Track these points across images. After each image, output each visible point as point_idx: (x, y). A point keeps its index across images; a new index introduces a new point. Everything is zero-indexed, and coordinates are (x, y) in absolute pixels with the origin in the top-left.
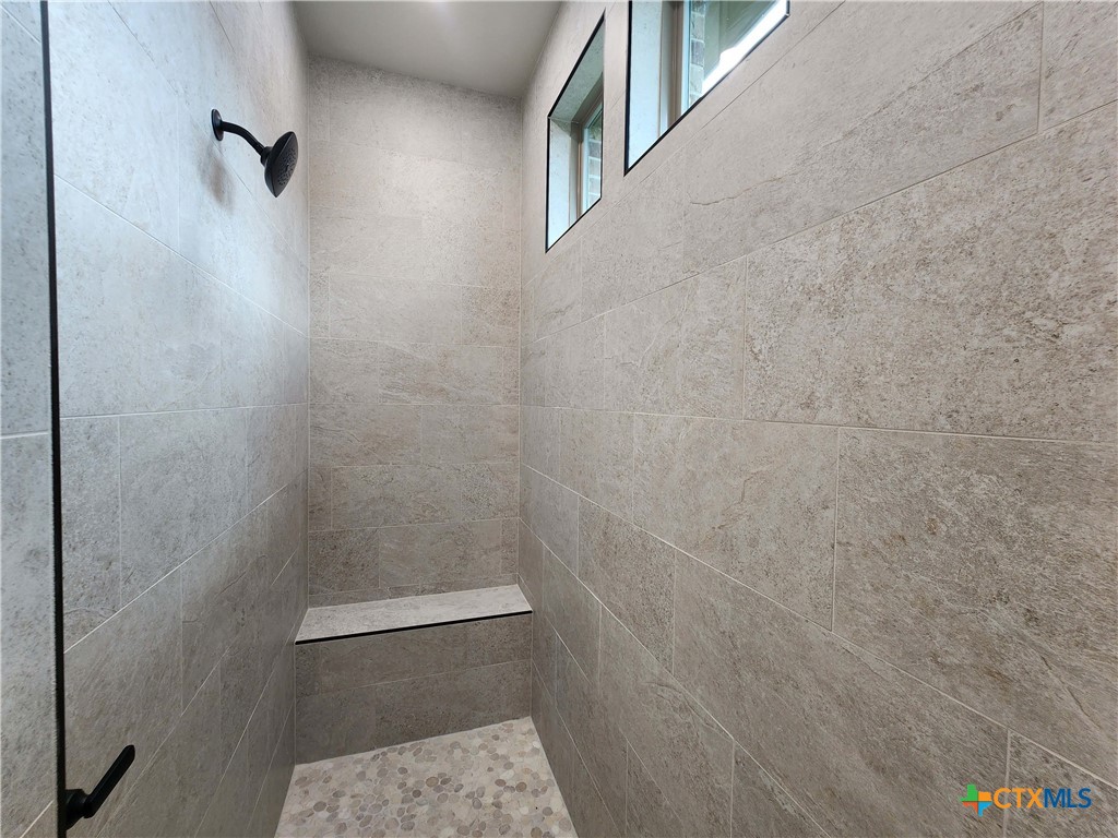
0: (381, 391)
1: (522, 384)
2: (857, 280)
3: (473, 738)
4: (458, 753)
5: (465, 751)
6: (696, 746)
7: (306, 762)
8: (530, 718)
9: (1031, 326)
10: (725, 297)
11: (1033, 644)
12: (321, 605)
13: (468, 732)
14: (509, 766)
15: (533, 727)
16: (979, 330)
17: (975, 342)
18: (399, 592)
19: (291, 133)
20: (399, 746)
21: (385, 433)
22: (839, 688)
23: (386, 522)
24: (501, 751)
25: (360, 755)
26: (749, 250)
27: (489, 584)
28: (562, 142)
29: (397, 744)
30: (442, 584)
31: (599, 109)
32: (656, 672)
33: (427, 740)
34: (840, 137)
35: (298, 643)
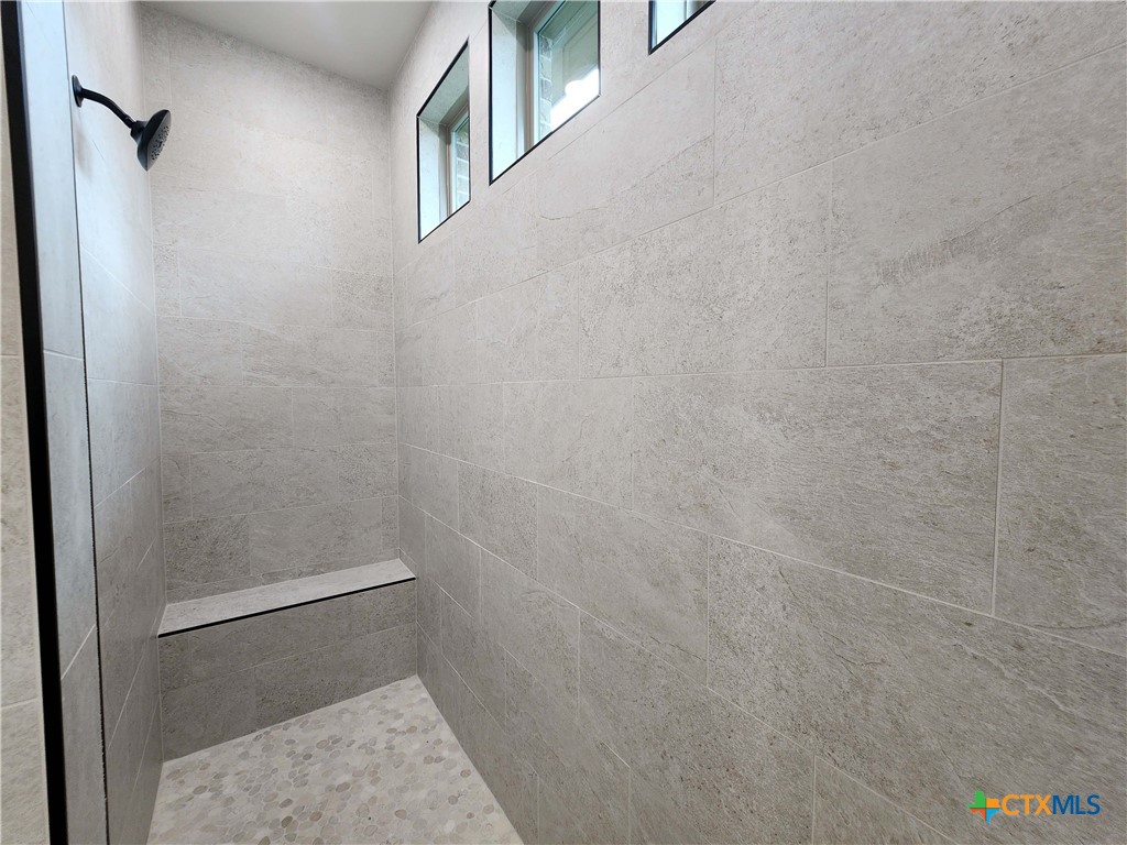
0: (245, 373)
1: (397, 367)
2: (639, 282)
3: (362, 702)
4: (347, 717)
5: (354, 713)
6: (555, 627)
7: (177, 757)
8: (417, 676)
9: (713, 312)
10: (565, 290)
11: (716, 483)
12: (183, 599)
13: (356, 698)
14: (398, 716)
15: (419, 682)
16: (694, 314)
17: (692, 322)
18: (273, 577)
19: (167, 111)
20: (283, 723)
21: (251, 417)
22: (636, 544)
23: (255, 508)
24: (389, 707)
25: (239, 740)
26: (579, 257)
27: (370, 562)
28: (431, 142)
29: (281, 721)
30: (321, 566)
31: (466, 115)
32: (525, 584)
33: (313, 713)
34: (629, 187)
35: (161, 636)
